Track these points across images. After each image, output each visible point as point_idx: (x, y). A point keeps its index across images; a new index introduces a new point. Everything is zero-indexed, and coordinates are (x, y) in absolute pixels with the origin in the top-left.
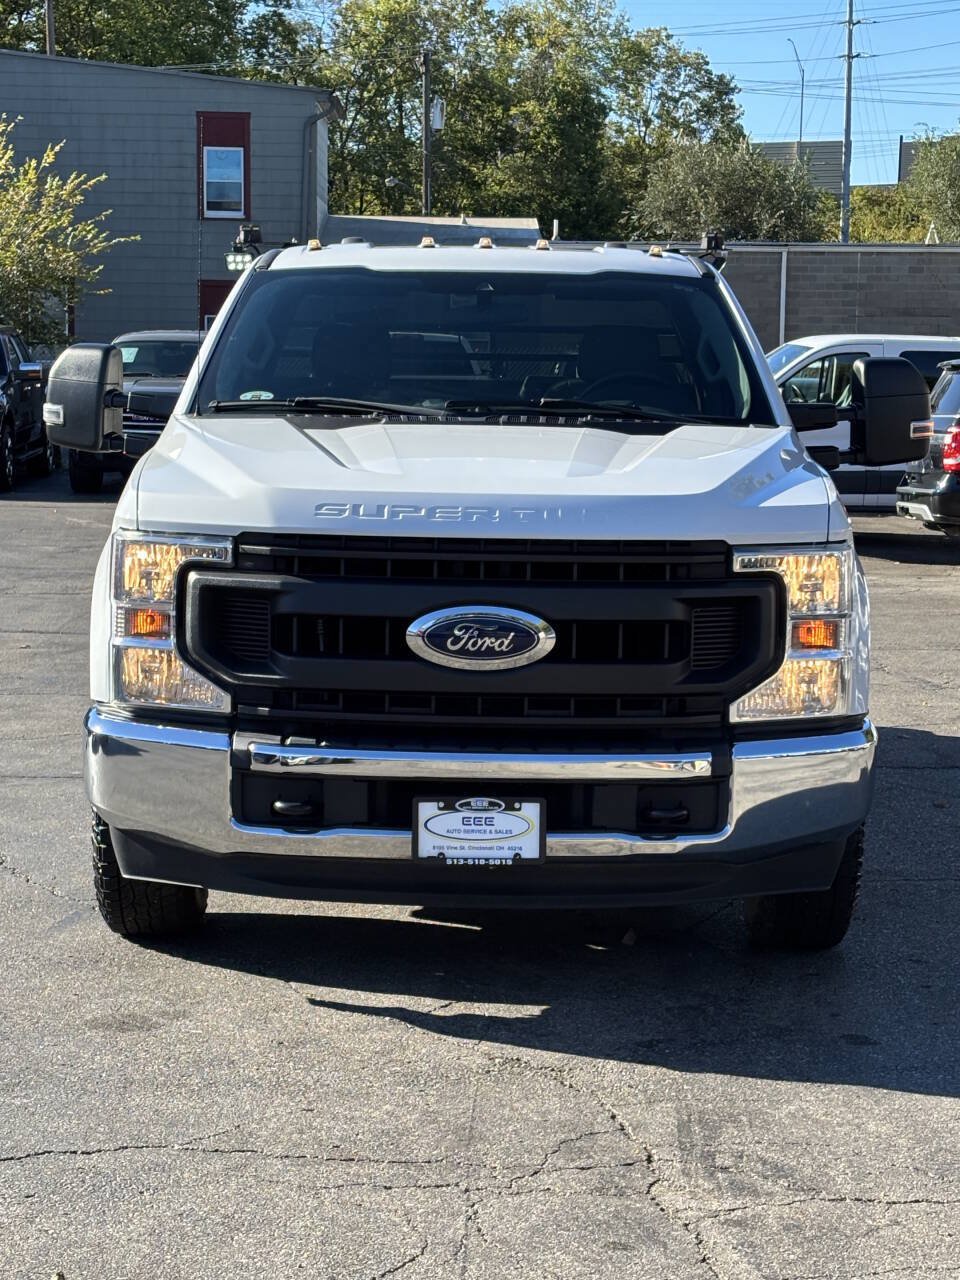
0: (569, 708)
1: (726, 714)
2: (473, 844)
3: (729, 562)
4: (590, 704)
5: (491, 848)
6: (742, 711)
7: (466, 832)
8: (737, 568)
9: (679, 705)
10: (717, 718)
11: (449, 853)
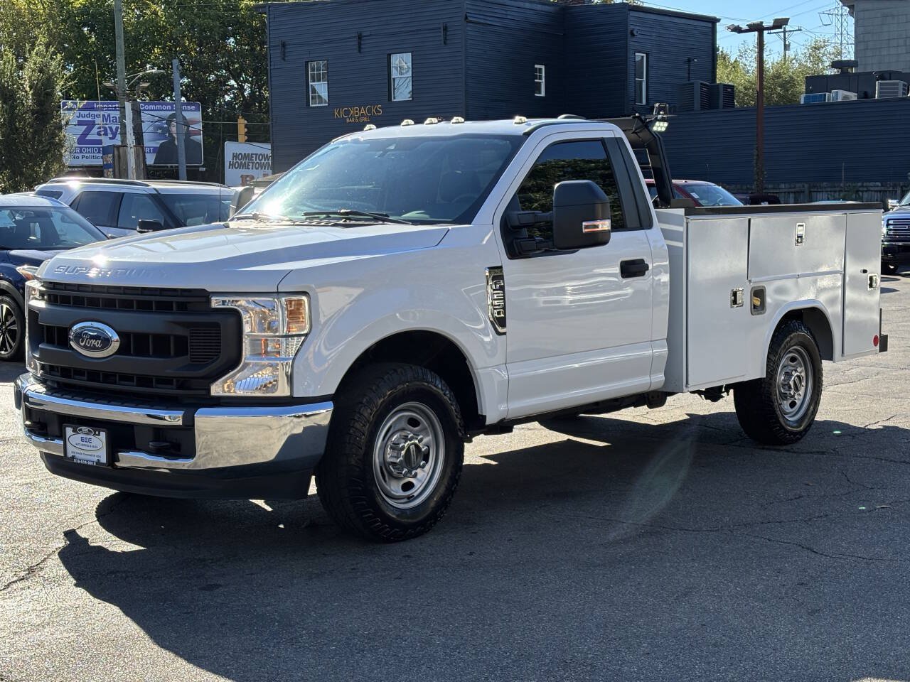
0: (133, 381)
1: (209, 390)
2: (86, 452)
3: (209, 302)
4: (144, 380)
5: (91, 455)
6: (217, 389)
7: (82, 445)
8: (214, 305)
9: (183, 384)
10: (204, 392)
11: (78, 456)
